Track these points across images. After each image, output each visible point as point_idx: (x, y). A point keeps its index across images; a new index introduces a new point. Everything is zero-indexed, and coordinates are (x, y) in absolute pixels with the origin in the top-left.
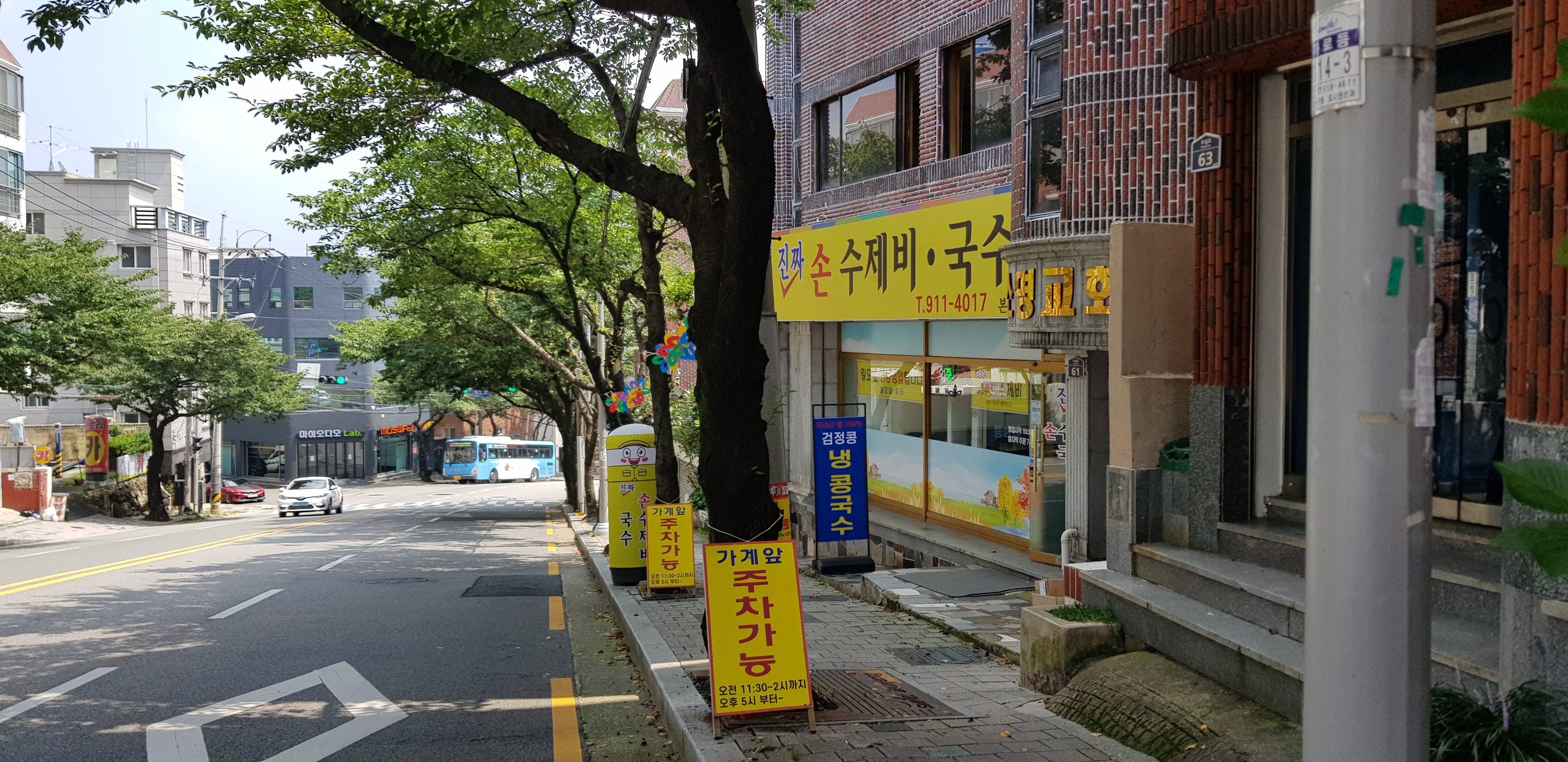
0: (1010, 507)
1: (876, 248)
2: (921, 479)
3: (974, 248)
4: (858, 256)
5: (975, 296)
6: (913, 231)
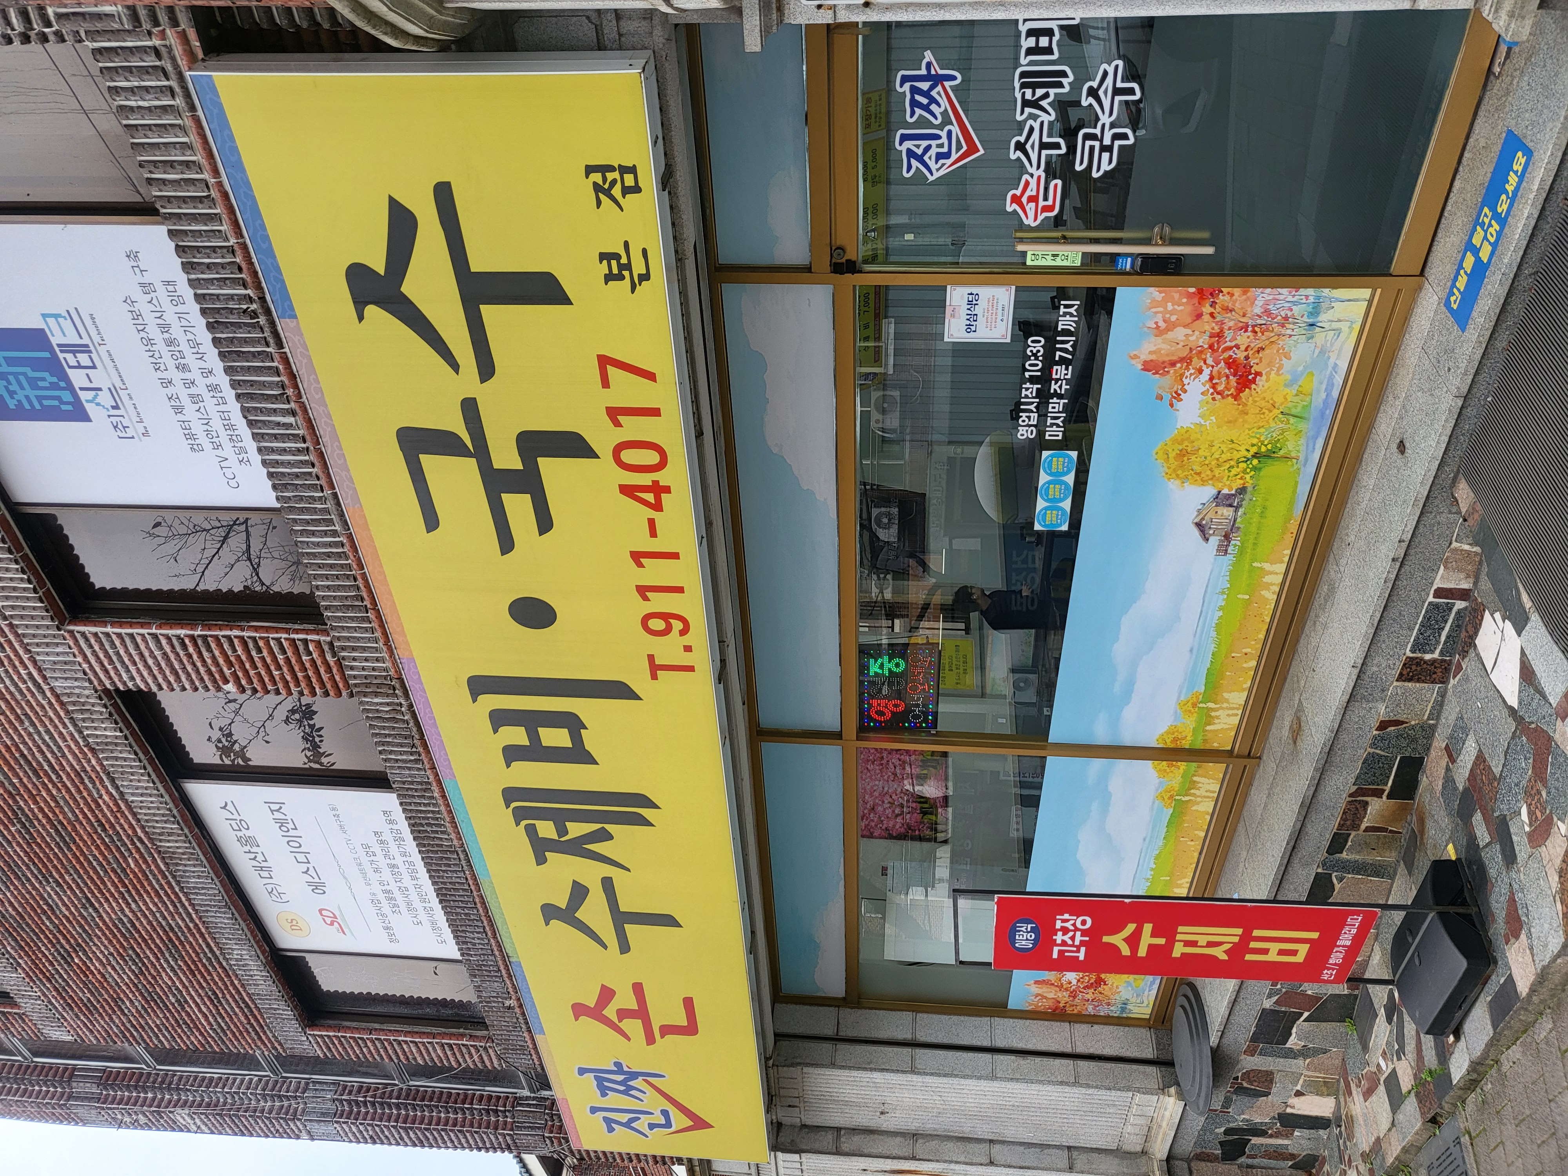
0: (1248, 438)
1: (546, 829)
2: (1147, 768)
3: (470, 408)
4: (579, 893)
5: (614, 414)
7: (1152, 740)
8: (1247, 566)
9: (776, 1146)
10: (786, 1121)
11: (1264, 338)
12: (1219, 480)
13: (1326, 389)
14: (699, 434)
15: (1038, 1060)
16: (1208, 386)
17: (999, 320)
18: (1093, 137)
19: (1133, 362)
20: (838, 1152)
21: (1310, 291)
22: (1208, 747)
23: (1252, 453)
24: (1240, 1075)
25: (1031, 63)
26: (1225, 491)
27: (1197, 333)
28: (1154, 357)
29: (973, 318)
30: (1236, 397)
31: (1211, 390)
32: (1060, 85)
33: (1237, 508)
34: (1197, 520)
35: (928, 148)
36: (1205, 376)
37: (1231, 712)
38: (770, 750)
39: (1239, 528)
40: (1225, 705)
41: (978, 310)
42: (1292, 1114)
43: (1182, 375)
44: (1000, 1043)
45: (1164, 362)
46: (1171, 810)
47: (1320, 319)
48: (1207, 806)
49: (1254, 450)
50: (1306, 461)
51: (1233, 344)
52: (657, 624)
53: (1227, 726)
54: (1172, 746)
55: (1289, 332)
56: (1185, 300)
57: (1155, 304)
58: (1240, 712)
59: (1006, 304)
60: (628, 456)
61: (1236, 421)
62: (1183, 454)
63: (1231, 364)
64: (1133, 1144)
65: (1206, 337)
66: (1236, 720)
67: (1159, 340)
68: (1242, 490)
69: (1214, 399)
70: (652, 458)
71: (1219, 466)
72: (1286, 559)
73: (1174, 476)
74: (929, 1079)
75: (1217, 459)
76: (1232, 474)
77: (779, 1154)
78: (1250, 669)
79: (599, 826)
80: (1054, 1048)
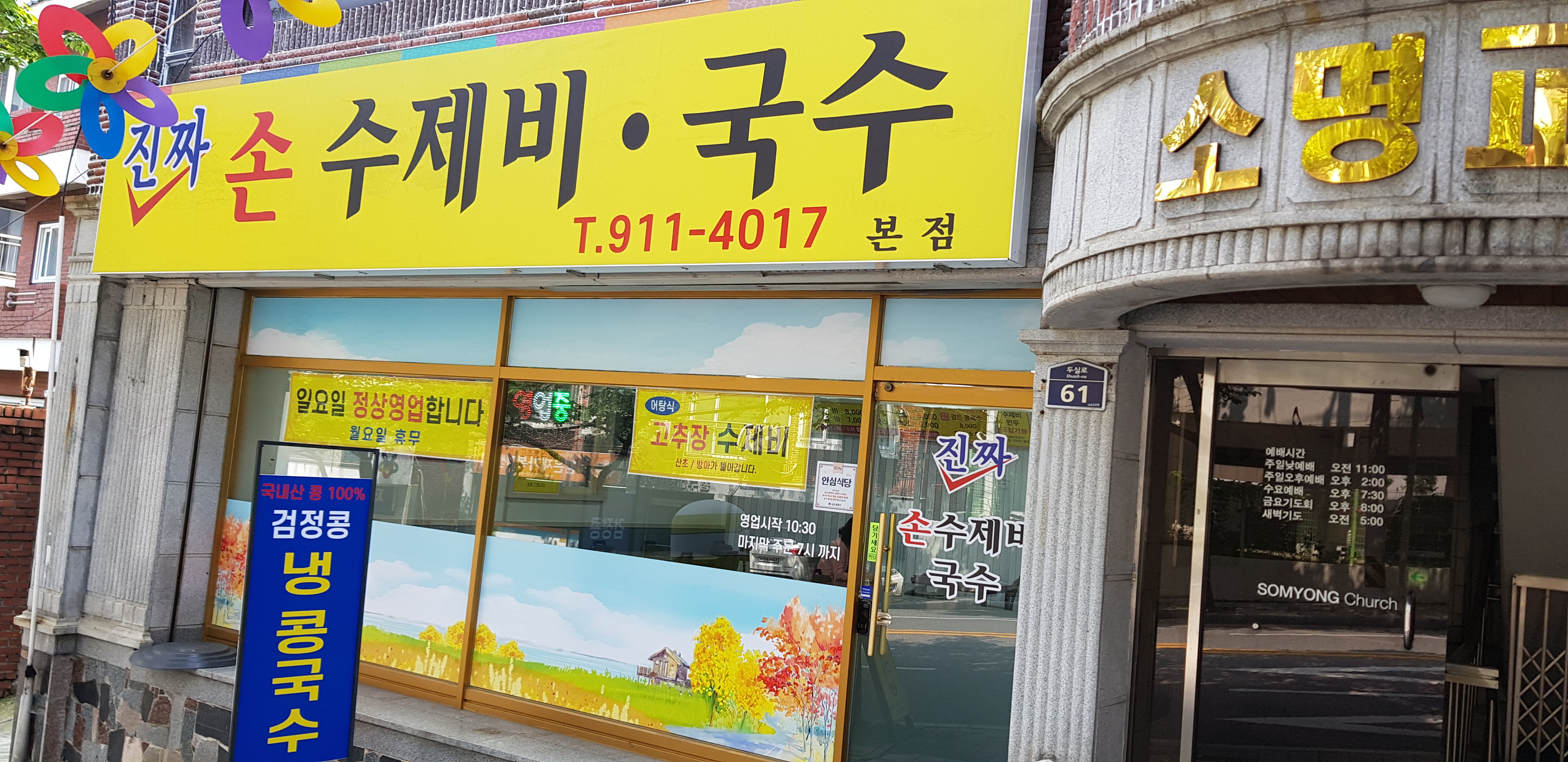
0: (728, 688)
1: (446, 115)
2: (461, 616)
3: (796, 108)
4: (385, 134)
5: (784, 214)
6: (578, 79)
7: (483, 620)
8: (627, 691)
9: (105, 280)
10: (128, 292)
11: (803, 696)
12: (698, 667)
13: (761, 744)
14: (764, 274)
15: (181, 523)
16: (770, 656)
17: (830, 501)
18: (953, 571)
19: (792, 600)
20: (97, 338)
21: (833, 728)
22: (474, 666)
23: (717, 691)
24: (166, 695)
25: (1004, 527)
26: (689, 672)
27: (810, 647)
28: (795, 615)
29: (833, 482)
30: (760, 677)
31: (767, 659)
32: (988, 548)
33: (675, 681)
34: (667, 651)
35: (956, 455)
36: (778, 654)
37: (504, 684)
38: (497, 305)
39: (659, 683)
40: (510, 679)
41: (838, 486)
42: (123, 742)
43: (780, 637)
44: (197, 491)
45: (790, 622)
46: (417, 638)
47: (814, 736)
48: (419, 668)
49: (719, 692)
50: (708, 732)
51: (800, 674)
52: (620, 227)
53: (491, 681)
54: (477, 637)
55: (806, 714)
56: (834, 637)
57: (833, 616)
58: (503, 691)
59: (841, 507)
60: (753, 220)
61: (743, 678)
62: (720, 638)
63: (786, 672)
64: (92, 605)
65: (807, 654)
66: (496, 689)
67: (807, 619)
68: (689, 685)
69: (760, 661)
70: (750, 238)
71: (709, 666)
72: (631, 722)
73: (704, 632)
74: (169, 424)
75: (714, 665)
76: (702, 676)
77: (98, 283)
78: (541, 697)
79: (447, 158)
80: (190, 538)
